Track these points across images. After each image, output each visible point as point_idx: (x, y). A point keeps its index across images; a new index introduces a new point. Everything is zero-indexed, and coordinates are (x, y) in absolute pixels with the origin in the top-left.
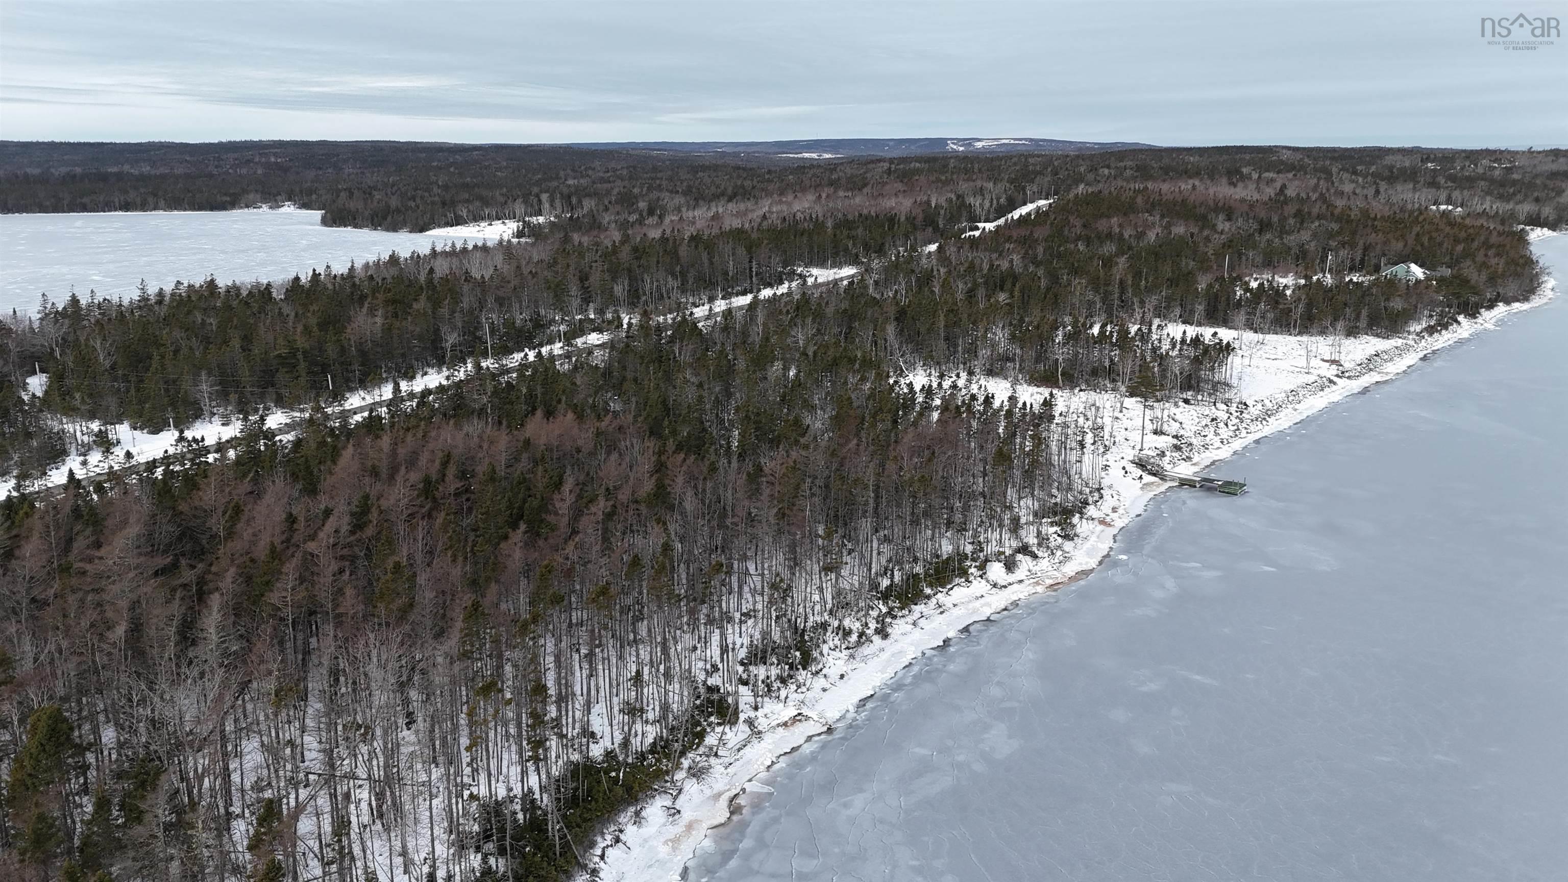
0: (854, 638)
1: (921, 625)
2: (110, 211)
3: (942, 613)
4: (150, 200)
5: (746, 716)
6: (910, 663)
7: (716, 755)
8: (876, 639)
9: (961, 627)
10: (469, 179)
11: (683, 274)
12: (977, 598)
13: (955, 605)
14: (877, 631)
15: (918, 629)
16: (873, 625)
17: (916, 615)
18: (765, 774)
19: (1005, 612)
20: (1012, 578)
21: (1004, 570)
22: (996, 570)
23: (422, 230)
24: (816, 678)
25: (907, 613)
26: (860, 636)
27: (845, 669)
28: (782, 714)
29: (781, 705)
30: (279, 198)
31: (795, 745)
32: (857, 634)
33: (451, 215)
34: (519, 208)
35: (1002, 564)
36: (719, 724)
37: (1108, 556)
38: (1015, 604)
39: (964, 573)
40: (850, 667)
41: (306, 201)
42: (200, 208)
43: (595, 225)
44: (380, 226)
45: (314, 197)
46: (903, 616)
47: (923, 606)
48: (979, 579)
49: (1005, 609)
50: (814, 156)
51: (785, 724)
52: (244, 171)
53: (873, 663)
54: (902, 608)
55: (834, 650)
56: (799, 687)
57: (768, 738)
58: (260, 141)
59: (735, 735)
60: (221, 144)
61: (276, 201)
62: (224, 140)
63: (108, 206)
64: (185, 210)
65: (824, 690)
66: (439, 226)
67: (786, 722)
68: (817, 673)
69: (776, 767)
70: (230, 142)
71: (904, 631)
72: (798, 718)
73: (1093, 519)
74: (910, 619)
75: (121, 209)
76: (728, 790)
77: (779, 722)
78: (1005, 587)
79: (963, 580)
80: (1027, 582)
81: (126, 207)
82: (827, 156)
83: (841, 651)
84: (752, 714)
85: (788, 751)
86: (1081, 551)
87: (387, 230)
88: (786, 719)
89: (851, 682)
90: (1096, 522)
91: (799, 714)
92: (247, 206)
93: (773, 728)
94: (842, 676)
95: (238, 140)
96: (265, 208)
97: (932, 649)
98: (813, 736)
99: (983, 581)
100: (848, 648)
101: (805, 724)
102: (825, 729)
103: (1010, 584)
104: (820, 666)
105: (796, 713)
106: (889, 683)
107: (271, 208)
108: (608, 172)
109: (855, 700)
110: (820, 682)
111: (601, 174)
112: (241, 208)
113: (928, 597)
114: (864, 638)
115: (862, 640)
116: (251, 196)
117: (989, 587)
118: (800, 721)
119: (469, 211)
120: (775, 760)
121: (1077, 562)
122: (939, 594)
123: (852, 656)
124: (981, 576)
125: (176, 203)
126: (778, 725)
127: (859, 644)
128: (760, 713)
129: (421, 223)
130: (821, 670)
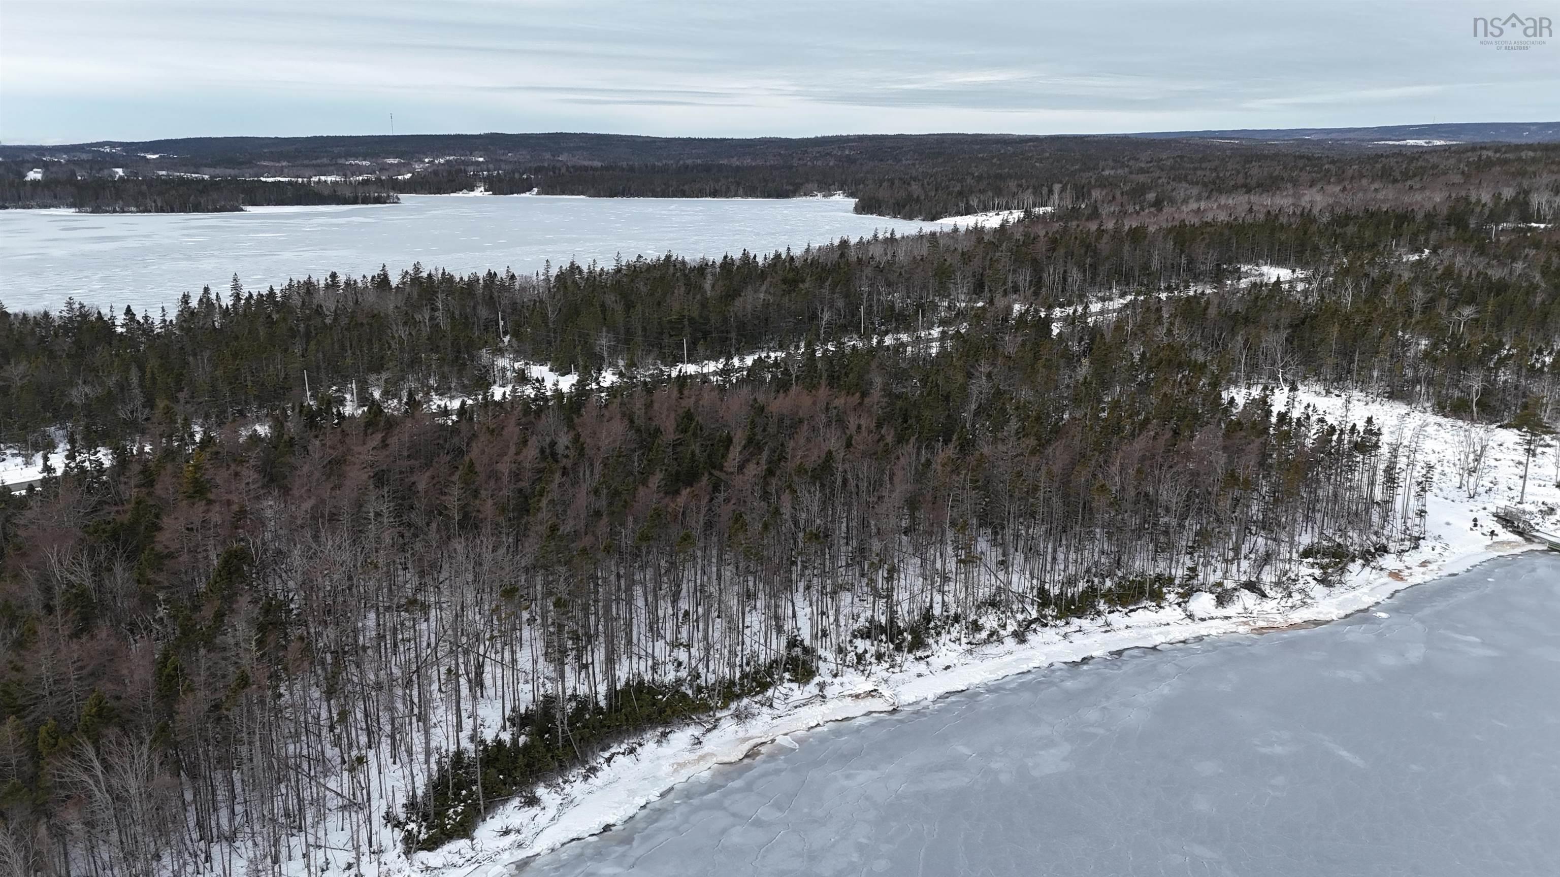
0: (984, 635)
1: (1071, 639)
2: (702, 197)
3: (1106, 632)
4: (733, 188)
5: (821, 680)
6: (1029, 671)
7: (771, 706)
8: (1010, 643)
9: (1114, 649)
10: (1007, 170)
11: (1094, 267)
12: (1160, 625)
13: (1127, 627)
14: (1015, 634)
15: (1066, 642)
16: (1012, 626)
17: (1073, 627)
18: (804, 732)
19: (1181, 644)
20: (1222, 612)
21: (1214, 603)
22: (1203, 603)
23: (933, 219)
24: (916, 663)
25: (1063, 623)
26: (991, 635)
27: (956, 661)
28: (859, 686)
29: (864, 678)
30: (833, 187)
31: (850, 716)
32: (988, 632)
33: (962, 205)
34: (1028, 198)
35: (1214, 596)
36: (790, 681)
37: (1366, 610)
38: (1200, 639)
39: (1158, 598)
40: (962, 661)
41: (854, 190)
42: (769, 196)
43: (1095, 214)
44: (899, 214)
45: (861, 186)
46: (1056, 626)
47: (1088, 621)
48: (1176, 606)
49: (1184, 642)
50: (1421, 142)
51: (857, 696)
52: (819, 163)
53: (989, 663)
54: (1056, 618)
55: (954, 642)
56: (892, 666)
57: (831, 705)
58: (848, 136)
59: (798, 693)
60: (816, 139)
61: (829, 190)
62: (819, 136)
63: (700, 193)
64: (757, 197)
65: (919, 675)
66: (950, 215)
67: (860, 694)
68: (921, 658)
69: (819, 729)
70: (824, 137)
71: (1046, 640)
72: (872, 694)
73: (1382, 569)
74: (1063, 630)
75: (710, 196)
76: (761, 737)
77: (851, 692)
78: (1203, 620)
79: (1154, 604)
80: (1234, 620)
81: (714, 194)
82: (1438, 143)
83: (960, 644)
84: (829, 679)
85: (840, 718)
86: (1334, 601)
87: (905, 218)
88: (861, 691)
89: (954, 674)
90: (1384, 574)
91: (875, 690)
92: (805, 195)
93: (844, 696)
94: (948, 667)
95: (830, 135)
96: (820, 197)
97: (1065, 663)
98: (875, 712)
99: (1179, 610)
100: (970, 643)
101: (876, 700)
102: (891, 708)
103: (1212, 618)
104: (929, 653)
105: (872, 688)
106: (989, 683)
107: (824, 196)
108: (1151, 162)
109: (941, 691)
110: (922, 667)
111: (1143, 165)
112: (801, 196)
113: (1099, 613)
114: (995, 637)
115: (991, 639)
116: (810, 186)
117: (1183, 615)
118: (873, 696)
119: (979, 201)
120: (821, 723)
121: (1318, 610)
122: (1117, 613)
123: (970, 652)
124: (1179, 604)
125: (751, 191)
126: (851, 695)
127: (987, 641)
128: (837, 680)
129: (934, 212)
130: (928, 657)
